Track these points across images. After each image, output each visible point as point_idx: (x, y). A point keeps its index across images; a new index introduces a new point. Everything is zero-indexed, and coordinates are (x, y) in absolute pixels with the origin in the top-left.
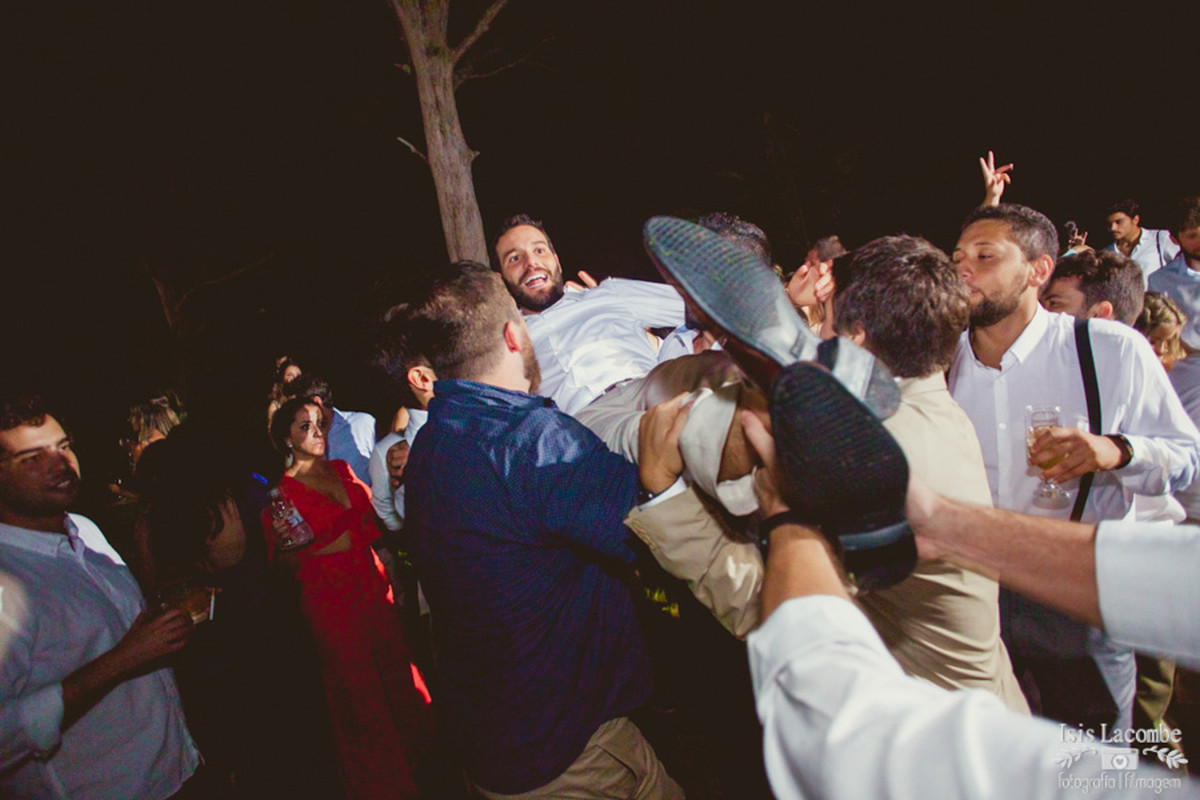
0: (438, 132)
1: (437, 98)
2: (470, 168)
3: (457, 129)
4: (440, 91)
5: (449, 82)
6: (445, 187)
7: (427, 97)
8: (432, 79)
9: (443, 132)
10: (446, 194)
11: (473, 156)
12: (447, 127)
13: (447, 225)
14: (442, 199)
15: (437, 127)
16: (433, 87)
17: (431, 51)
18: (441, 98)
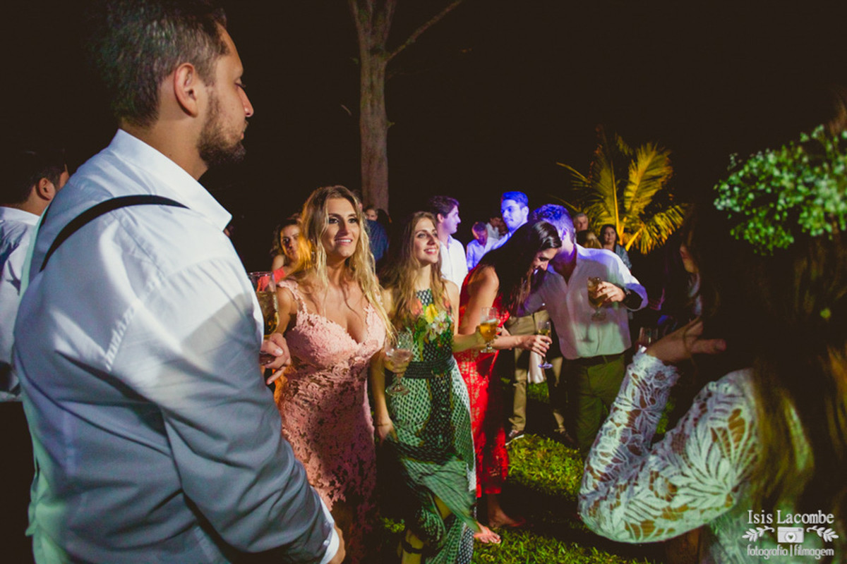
0: (369, 106)
1: (372, 83)
2: (386, 133)
3: (382, 106)
4: (375, 78)
5: (382, 73)
6: (367, 142)
7: (366, 81)
8: (371, 69)
9: (372, 106)
10: (367, 148)
11: (390, 124)
12: (376, 103)
13: (364, 169)
14: (364, 150)
15: (369, 102)
16: (371, 75)
17: (374, 51)
18: (375, 83)
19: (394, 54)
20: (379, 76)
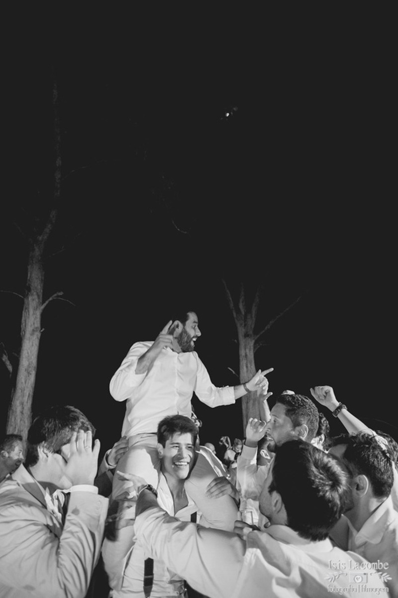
0: (245, 367)
1: (246, 353)
3: (253, 367)
4: (248, 350)
5: (252, 347)
8: (245, 345)
9: (247, 367)
12: (249, 365)
15: (245, 365)
16: (245, 349)
17: (246, 335)
18: (248, 354)
19: (258, 336)
20: (250, 350)
